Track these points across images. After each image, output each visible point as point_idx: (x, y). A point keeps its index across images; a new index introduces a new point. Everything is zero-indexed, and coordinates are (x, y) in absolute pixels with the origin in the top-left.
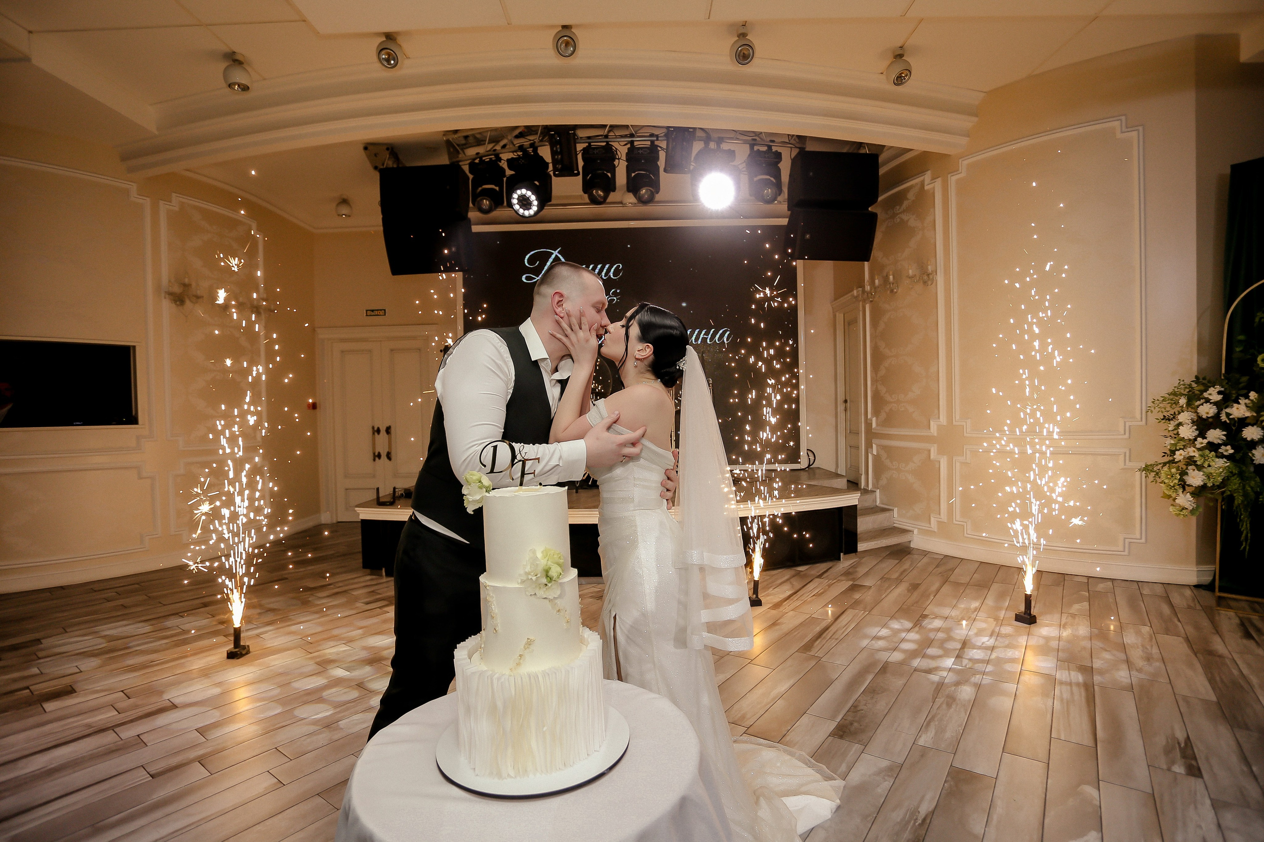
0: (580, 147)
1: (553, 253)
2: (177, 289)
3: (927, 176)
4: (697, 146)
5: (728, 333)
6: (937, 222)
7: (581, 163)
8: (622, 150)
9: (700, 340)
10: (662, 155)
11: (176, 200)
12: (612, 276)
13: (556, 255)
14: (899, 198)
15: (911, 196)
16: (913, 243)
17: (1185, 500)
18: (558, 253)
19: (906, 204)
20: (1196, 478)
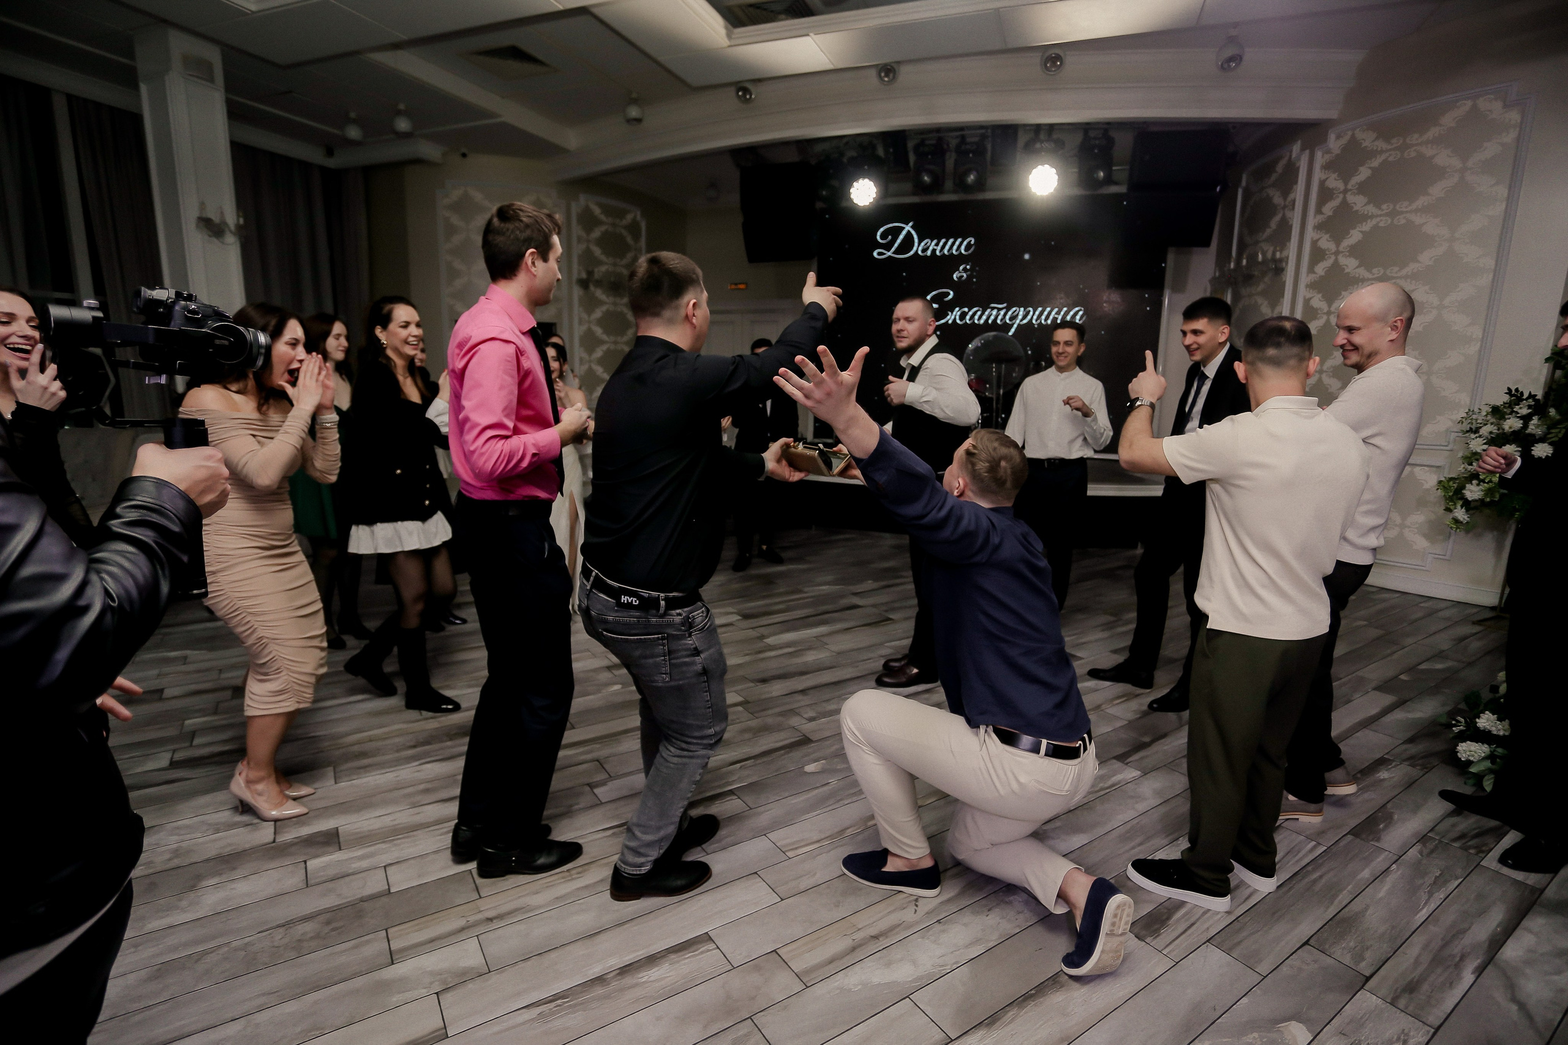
0: (910, 145)
1: (904, 228)
2: (584, 276)
3: (1296, 148)
4: (1022, 139)
5: (1081, 313)
6: (1297, 204)
7: (912, 158)
8: (954, 143)
9: (1049, 322)
10: (989, 147)
11: (583, 199)
12: (963, 252)
13: (909, 232)
14: (1268, 169)
15: (1280, 168)
16: (1274, 223)
17: (1460, 514)
18: (912, 227)
19: (1274, 177)
20: (1473, 492)
